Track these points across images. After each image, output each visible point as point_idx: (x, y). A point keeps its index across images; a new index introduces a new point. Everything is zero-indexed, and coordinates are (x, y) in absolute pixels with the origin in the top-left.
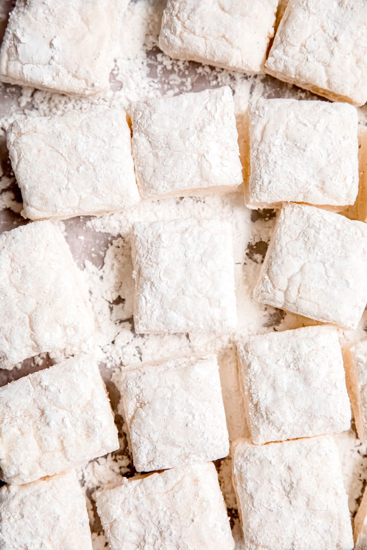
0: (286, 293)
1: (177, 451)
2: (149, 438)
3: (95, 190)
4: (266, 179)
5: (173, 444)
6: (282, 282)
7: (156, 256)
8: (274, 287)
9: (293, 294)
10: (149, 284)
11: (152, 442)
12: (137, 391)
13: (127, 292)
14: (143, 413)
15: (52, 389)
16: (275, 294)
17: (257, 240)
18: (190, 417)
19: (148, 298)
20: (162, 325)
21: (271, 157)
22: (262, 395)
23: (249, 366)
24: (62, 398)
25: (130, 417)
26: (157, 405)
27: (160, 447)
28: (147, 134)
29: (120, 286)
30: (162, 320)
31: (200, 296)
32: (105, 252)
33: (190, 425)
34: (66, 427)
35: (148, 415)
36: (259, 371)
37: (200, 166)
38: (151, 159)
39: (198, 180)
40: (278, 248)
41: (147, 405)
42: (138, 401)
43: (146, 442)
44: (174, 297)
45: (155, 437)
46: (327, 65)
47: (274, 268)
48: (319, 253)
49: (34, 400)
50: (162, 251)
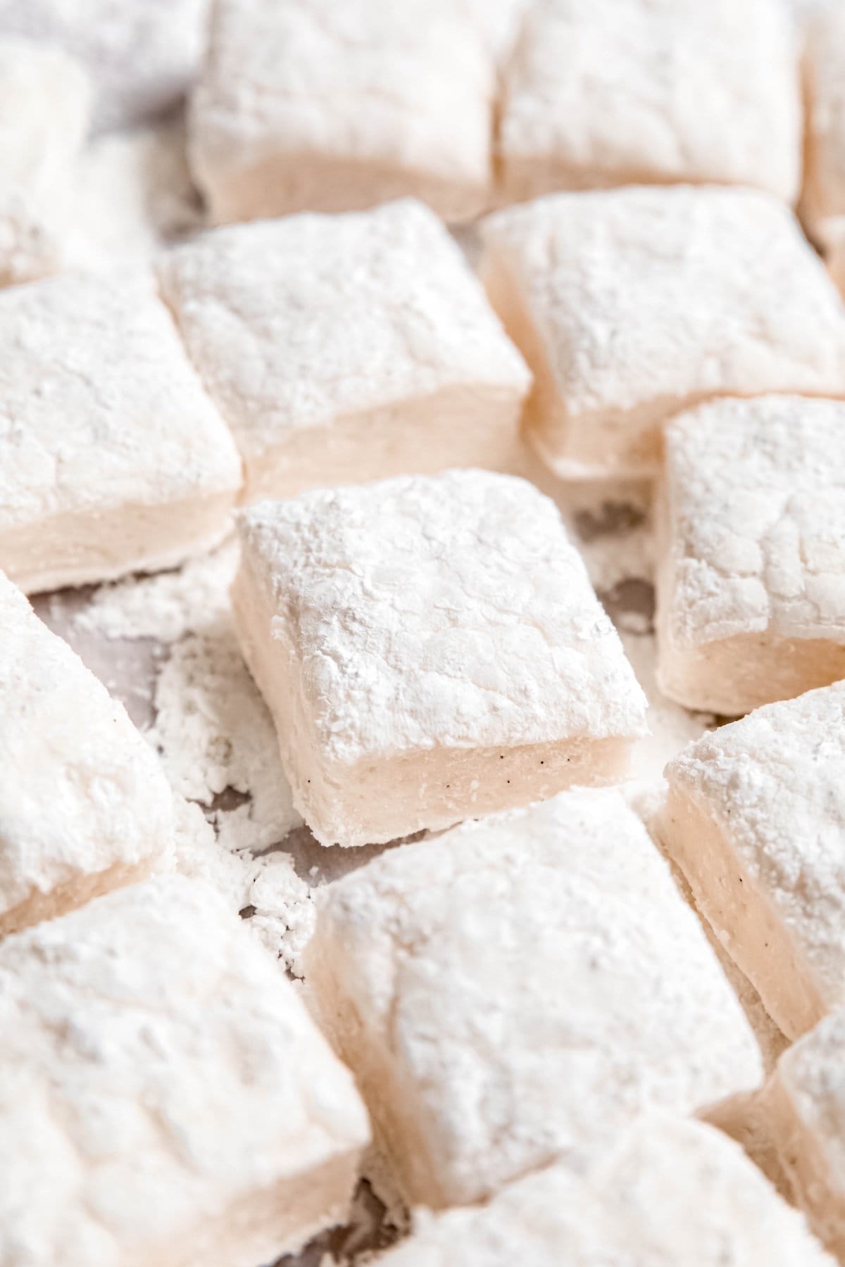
0: (766, 578)
1: (586, 1063)
2: (476, 1038)
3: (100, 433)
4: (600, 331)
5: (566, 1038)
6: (745, 553)
7: (338, 547)
8: (724, 573)
9: (792, 577)
10: (334, 620)
11: (487, 1053)
12: (385, 908)
13: (254, 765)
14: (428, 966)
15: (85, 951)
16: (734, 590)
18: (597, 943)
20: (410, 721)
22: (807, 846)
24: (127, 970)
25: (381, 1004)
26: (473, 926)
27: (522, 1061)
28: (222, 294)
29: (225, 750)
30: (405, 702)
31: (509, 620)
32: (153, 686)
33: (603, 961)
34: (161, 1056)
35: (445, 965)
36: (772, 783)
37: (401, 329)
38: (251, 344)
39: (404, 366)
40: (697, 489)
41: (436, 940)
42: (396, 939)
43: (467, 1057)
44: (427, 635)
45: (494, 1027)
48: (822, 468)
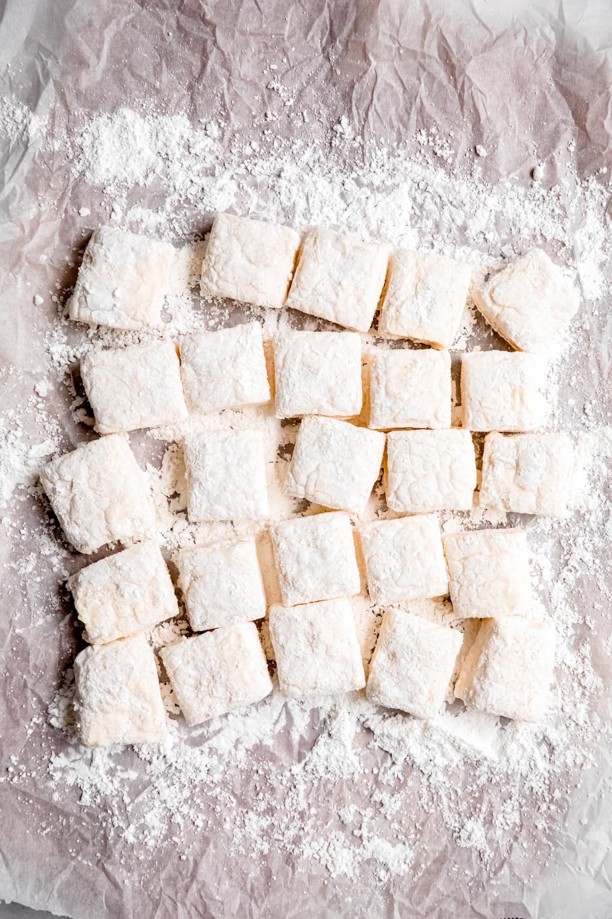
0: (306, 487)
1: (224, 614)
2: (202, 604)
3: (153, 411)
4: (287, 398)
5: (221, 608)
6: (303, 479)
7: (203, 462)
8: (296, 482)
9: (311, 489)
10: (198, 483)
11: (204, 607)
12: (191, 568)
13: (182, 488)
14: (196, 584)
15: (125, 568)
16: (297, 488)
17: (286, 443)
18: (233, 586)
19: (197, 494)
20: (209, 515)
21: (291, 380)
22: (288, 568)
23: (278, 545)
24: (133, 575)
25: (186, 588)
26: (207, 578)
27: (210, 611)
28: (192, 365)
29: (175, 483)
30: (209, 511)
31: (239, 492)
32: (162, 456)
33: (233, 593)
34: (136, 597)
35: (200, 586)
36: (287, 549)
37: (235, 389)
38: (196, 385)
39: (234, 400)
40: (299, 452)
41: (199, 579)
42: (192, 575)
43: (200, 607)
44: (218, 493)
45: (206, 603)
46: (334, 305)
47: (296, 468)
48: (331, 455)
49: (111, 577)
50: (207, 457)
